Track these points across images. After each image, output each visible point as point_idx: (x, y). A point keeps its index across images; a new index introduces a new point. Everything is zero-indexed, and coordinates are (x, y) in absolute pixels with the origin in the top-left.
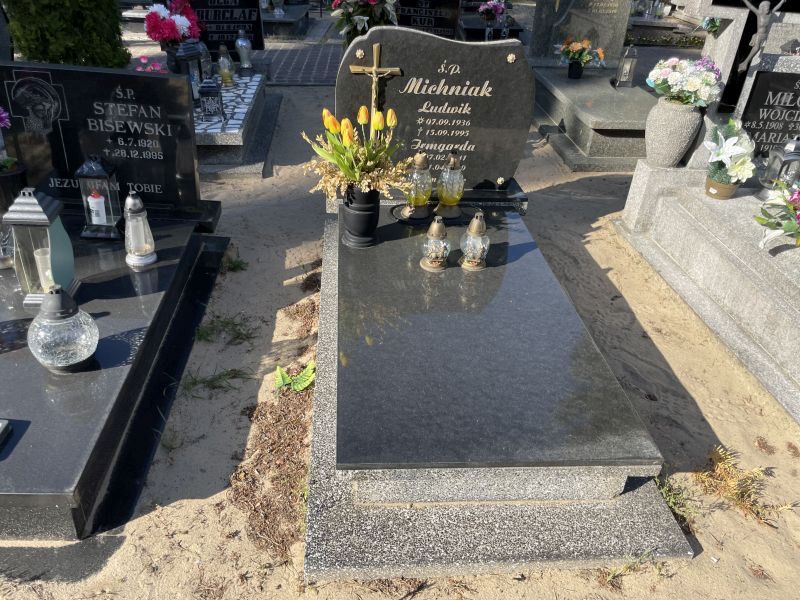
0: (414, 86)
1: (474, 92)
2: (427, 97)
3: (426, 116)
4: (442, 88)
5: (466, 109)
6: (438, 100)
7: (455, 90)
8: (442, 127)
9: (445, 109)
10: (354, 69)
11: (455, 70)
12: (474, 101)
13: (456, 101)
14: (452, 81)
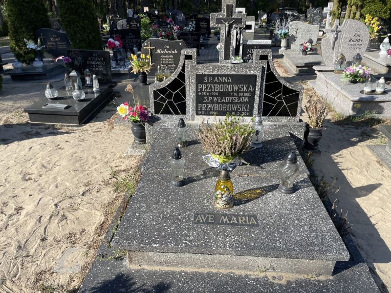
0: (159, 51)
1: (173, 52)
2: (162, 54)
3: (162, 58)
4: (165, 51)
5: (172, 56)
6: (165, 54)
7: (169, 52)
8: (167, 61)
9: (167, 56)
10: (144, 48)
11: (168, 47)
12: (174, 54)
13: (169, 54)
14: (168, 50)
